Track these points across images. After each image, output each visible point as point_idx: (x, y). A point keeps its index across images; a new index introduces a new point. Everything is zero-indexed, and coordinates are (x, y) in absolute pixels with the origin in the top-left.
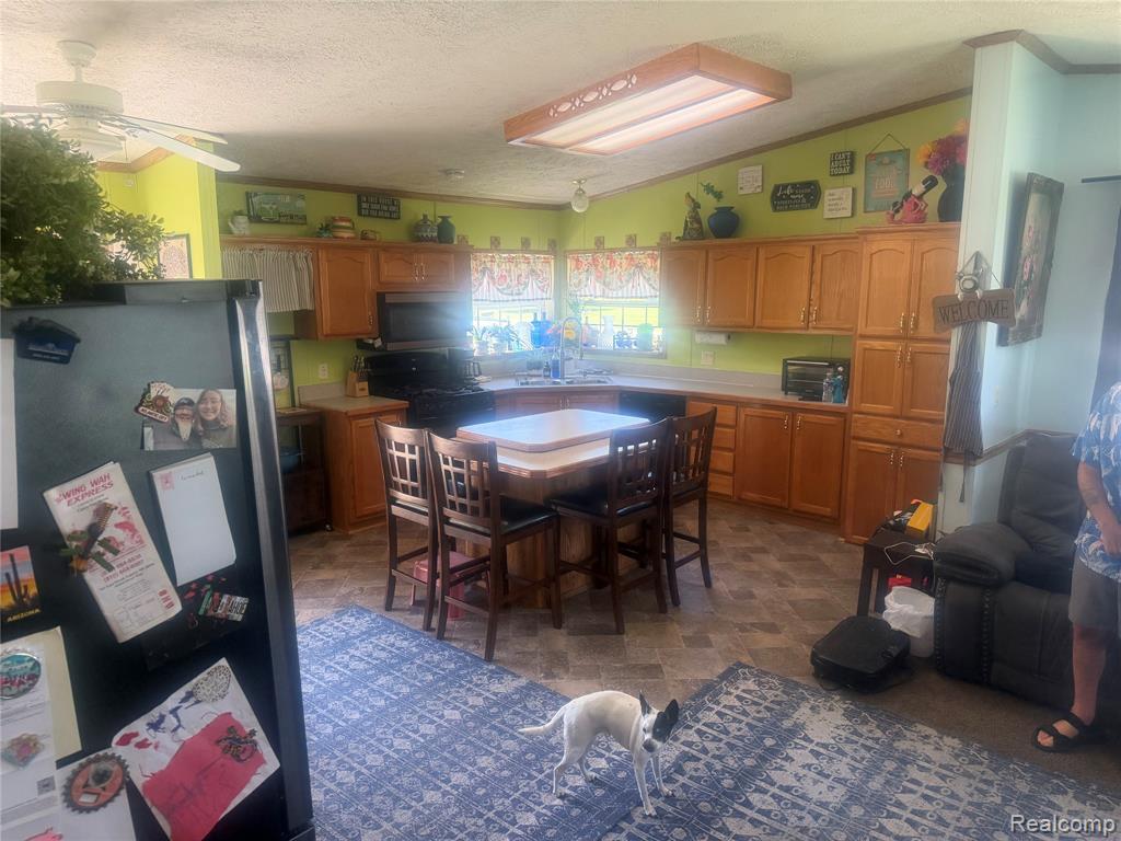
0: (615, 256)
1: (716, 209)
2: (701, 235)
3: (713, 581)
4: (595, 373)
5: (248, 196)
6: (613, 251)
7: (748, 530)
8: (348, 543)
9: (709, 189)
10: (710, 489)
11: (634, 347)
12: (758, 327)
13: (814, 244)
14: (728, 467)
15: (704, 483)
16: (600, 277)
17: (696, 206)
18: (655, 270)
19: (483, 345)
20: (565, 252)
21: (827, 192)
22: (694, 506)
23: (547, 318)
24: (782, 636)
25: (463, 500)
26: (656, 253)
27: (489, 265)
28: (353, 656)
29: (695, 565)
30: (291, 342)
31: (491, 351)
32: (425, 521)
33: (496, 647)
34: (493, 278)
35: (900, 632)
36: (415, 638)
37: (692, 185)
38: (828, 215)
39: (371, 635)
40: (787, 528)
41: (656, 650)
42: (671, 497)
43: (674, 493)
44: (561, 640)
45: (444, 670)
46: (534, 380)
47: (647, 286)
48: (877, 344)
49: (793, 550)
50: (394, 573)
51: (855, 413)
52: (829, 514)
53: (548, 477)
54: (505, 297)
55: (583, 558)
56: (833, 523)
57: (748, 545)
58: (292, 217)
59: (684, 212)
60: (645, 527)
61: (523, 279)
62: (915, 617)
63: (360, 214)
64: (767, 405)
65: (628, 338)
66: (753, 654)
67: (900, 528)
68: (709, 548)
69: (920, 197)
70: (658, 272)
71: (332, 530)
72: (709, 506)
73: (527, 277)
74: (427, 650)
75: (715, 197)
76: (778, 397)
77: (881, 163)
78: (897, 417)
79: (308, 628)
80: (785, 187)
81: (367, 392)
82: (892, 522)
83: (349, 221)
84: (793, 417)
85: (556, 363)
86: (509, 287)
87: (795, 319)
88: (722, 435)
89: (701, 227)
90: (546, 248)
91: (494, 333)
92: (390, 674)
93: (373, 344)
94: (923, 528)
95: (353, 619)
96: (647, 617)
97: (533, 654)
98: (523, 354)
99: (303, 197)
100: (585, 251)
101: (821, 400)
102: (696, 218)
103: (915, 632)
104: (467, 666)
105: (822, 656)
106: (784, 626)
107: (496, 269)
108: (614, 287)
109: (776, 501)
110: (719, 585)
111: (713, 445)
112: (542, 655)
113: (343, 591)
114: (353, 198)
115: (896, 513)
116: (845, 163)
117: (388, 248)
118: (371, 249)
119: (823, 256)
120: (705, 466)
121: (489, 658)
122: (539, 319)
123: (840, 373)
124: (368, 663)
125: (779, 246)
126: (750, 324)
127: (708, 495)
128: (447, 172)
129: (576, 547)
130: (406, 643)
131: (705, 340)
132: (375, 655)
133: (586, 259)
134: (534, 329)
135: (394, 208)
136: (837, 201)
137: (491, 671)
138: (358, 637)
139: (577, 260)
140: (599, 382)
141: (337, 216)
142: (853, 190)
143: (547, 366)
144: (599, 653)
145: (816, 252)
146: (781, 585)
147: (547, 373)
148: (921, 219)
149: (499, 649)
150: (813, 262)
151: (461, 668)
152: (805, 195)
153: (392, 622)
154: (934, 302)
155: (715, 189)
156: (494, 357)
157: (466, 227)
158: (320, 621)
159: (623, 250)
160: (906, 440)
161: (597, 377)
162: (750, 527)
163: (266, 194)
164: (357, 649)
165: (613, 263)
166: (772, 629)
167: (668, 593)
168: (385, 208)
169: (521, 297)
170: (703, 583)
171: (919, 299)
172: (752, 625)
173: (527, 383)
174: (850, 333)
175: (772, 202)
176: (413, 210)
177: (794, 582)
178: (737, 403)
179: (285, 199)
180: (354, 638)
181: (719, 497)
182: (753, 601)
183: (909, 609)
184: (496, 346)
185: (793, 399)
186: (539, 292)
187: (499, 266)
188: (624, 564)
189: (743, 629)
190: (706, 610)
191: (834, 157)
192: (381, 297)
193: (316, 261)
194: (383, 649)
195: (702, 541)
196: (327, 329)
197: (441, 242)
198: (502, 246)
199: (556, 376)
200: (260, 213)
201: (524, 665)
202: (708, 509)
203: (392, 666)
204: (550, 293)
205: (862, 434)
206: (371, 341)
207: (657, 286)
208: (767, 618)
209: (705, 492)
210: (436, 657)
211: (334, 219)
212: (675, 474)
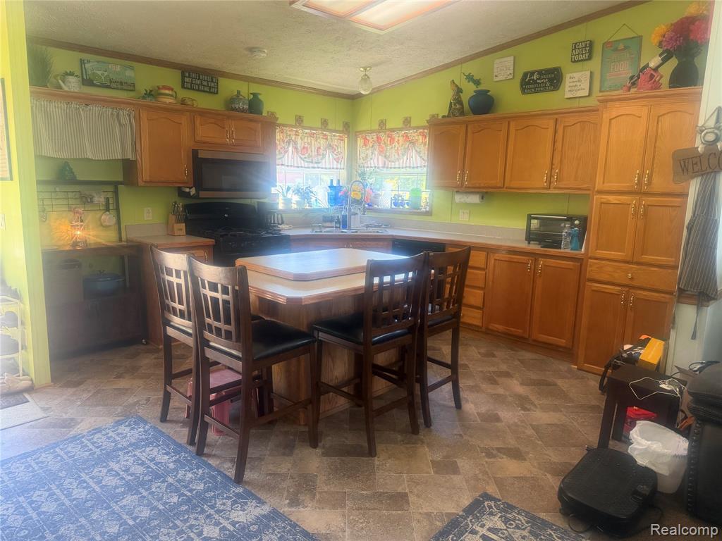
0: (394, 135)
1: (475, 92)
2: (462, 113)
3: (463, 403)
4: (376, 226)
5: (82, 62)
6: (392, 130)
7: (494, 356)
8: (156, 355)
9: (470, 78)
10: (462, 320)
11: (406, 206)
12: (506, 188)
13: (557, 116)
14: (479, 302)
15: (457, 315)
16: (381, 152)
17: (459, 91)
18: (425, 144)
19: (287, 201)
20: (356, 132)
21: (568, 76)
22: (448, 334)
23: (341, 184)
24: (527, 464)
25: (217, 324)
26: (426, 131)
27: (293, 137)
28: (112, 470)
29: (448, 387)
30: (120, 186)
31: (294, 206)
32: (190, 341)
33: (248, 466)
34: (296, 148)
35: (646, 468)
36: (176, 452)
37: (456, 75)
38: (568, 95)
39: (137, 448)
40: (528, 355)
41: (405, 476)
42: (426, 327)
43: (429, 323)
44: (314, 461)
45: (191, 491)
46: (328, 229)
47: (418, 158)
48: (612, 198)
49: (534, 376)
50: (169, 388)
51: (590, 258)
52: (564, 345)
53: (303, 304)
54: (306, 165)
55: (346, 378)
56: (567, 353)
57: (492, 369)
58: (121, 83)
59: (449, 96)
60: (403, 351)
61: (321, 151)
62: (664, 455)
63: (183, 87)
64: (513, 251)
65: (403, 200)
66: (500, 483)
67: (632, 360)
68: (460, 371)
69: (656, 69)
70: (427, 146)
71: (147, 343)
72: (462, 335)
73: (325, 150)
74: (182, 466)
75: (475, 84)
76: (522, 244)
77: (616, 50)
78: (628, 262)
79: (83, 437)
80: (532, 73)
81: (184, 232)
82: (625, 355)
83: (172, 89)
84: (536, 260)
85: (344, 217)
86: (310, 156)
87: (539, 180)
88: (473, 276)
89: (463, 108)
90: (341, 129)
91: (298, 191)
92: (138, 493)
93: (189, 193)
94: (655, 362)
95: (128, 429)
96: (399, 437)
97: (283, 477)
98: (320, 210)
99: (131, 68)
100: (372, 131)
101: (560, 248)
102: (458, 100)
103: (663, 469)
104: (216, 488)
105: (569, 495)
106: (528, 453)
107: (299, 141)
108: (393, 159)
109: (519, 332)
110: (469, 407)
111: (467, 283)
112: (292, 477)
113: (132, 400)
114: (178, 74)
115: (627, 347)
116: (584, 51)
117: (203, 113)
118: (188, 113)
119: (564, 127)
120: (458, 300)
121: (239, 479)
122: (335, 184)
123: (576, 226)
124: (122, 479)
125: (526, 120)
126: (500, 185)
127: (461, 325)
128: (252, 50)
129: (338, 368)
130: (166, 457)
131: (462, 200)
132: (132, 470)
133: (372, 138)
134: (329, 191)
135: (213, 85)
136: (577, 83)
137: (237, 495)
138: (125, 448)
139: (365, 139)
140: (378, 232)
141: (161, 84)
142: (591, 73)
143: (338, 220)
144: (349, 477)
145: (558, 123)
146: (524, 409)
147: (338, 225)
148: (657, 86)
149: (251, 469)
150: (556, 132)
151: (208, 490)
152: (551, 79)
153: (163, 434)
154: (674, 154)
155: (475, 78)
156: (295, 211)
157: (272, 103)
158: (98, 430)
159: (401, 129)
160: (635, 283)
161: (376, 229)
162: (495, 353)
163: (98, 62)
164: (118, 462)
165: (392, 140)
166: (516, 454)
167: (420, 413)
168: (205, 83)
169: (319, 165)
170: (453, 404)
171: (654, 157)
172: (499, 450)
173: (321, 232)
174: (588, 192)
175: (522, 85)
176: (228, 87)
177: (536, 407)
178: (488, 250)
179: (116, 69)
180: (121, 449)
181: (471, 327)
182: (498, 424)
183: (656, 446)
184: (298, 203)
185: (535, 247)
186: (335, 163)
187: (301, 138)
188: (380, 386)
189: (489, 454)
190: (455, 432)
191: (575, 47)
192: (195, 153)
193: (139, 119)
194: (143, 464)
195: (454, 366)
196: (146, 176)
197: (251, 113)
198: (305, 123)
199: (345, 227)
200: (92, 77)
201: (271, 489)
202: (460, 336)
203: (142, 484)
204: (344, 164)
205: (597, 277)
206: (187, 190)
207: (426, 158)
208: (512, 442)
209: (458, 322)
210: (190, 475)
211: (159, 88)
212: (430, 305)
